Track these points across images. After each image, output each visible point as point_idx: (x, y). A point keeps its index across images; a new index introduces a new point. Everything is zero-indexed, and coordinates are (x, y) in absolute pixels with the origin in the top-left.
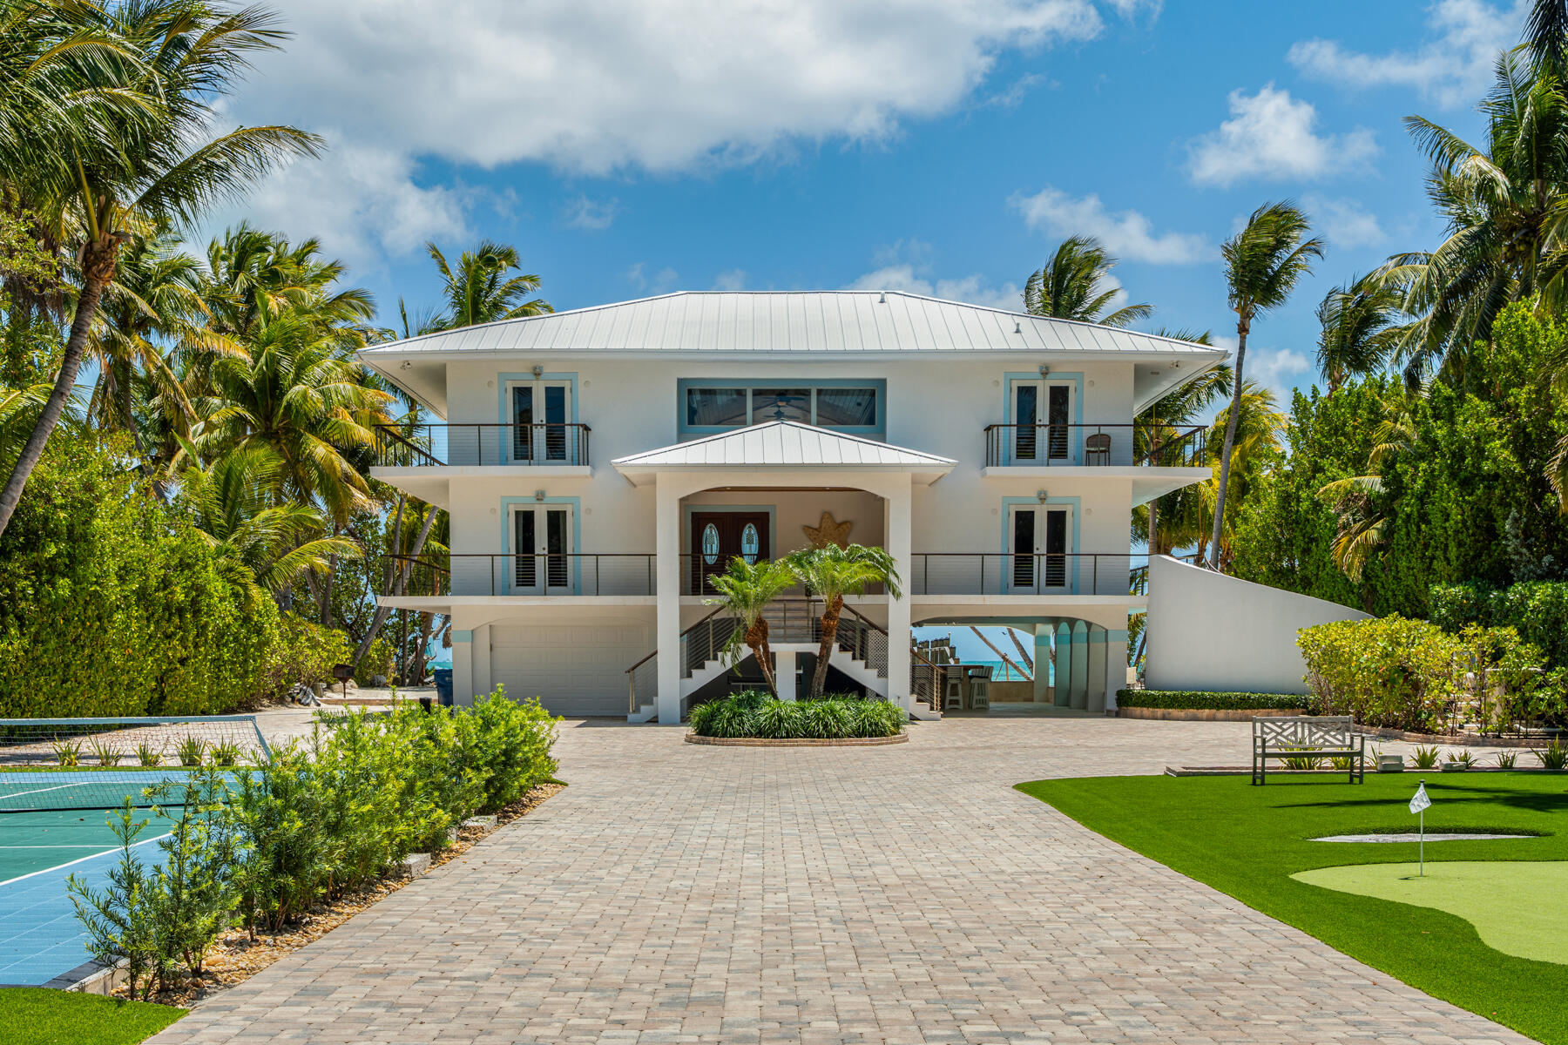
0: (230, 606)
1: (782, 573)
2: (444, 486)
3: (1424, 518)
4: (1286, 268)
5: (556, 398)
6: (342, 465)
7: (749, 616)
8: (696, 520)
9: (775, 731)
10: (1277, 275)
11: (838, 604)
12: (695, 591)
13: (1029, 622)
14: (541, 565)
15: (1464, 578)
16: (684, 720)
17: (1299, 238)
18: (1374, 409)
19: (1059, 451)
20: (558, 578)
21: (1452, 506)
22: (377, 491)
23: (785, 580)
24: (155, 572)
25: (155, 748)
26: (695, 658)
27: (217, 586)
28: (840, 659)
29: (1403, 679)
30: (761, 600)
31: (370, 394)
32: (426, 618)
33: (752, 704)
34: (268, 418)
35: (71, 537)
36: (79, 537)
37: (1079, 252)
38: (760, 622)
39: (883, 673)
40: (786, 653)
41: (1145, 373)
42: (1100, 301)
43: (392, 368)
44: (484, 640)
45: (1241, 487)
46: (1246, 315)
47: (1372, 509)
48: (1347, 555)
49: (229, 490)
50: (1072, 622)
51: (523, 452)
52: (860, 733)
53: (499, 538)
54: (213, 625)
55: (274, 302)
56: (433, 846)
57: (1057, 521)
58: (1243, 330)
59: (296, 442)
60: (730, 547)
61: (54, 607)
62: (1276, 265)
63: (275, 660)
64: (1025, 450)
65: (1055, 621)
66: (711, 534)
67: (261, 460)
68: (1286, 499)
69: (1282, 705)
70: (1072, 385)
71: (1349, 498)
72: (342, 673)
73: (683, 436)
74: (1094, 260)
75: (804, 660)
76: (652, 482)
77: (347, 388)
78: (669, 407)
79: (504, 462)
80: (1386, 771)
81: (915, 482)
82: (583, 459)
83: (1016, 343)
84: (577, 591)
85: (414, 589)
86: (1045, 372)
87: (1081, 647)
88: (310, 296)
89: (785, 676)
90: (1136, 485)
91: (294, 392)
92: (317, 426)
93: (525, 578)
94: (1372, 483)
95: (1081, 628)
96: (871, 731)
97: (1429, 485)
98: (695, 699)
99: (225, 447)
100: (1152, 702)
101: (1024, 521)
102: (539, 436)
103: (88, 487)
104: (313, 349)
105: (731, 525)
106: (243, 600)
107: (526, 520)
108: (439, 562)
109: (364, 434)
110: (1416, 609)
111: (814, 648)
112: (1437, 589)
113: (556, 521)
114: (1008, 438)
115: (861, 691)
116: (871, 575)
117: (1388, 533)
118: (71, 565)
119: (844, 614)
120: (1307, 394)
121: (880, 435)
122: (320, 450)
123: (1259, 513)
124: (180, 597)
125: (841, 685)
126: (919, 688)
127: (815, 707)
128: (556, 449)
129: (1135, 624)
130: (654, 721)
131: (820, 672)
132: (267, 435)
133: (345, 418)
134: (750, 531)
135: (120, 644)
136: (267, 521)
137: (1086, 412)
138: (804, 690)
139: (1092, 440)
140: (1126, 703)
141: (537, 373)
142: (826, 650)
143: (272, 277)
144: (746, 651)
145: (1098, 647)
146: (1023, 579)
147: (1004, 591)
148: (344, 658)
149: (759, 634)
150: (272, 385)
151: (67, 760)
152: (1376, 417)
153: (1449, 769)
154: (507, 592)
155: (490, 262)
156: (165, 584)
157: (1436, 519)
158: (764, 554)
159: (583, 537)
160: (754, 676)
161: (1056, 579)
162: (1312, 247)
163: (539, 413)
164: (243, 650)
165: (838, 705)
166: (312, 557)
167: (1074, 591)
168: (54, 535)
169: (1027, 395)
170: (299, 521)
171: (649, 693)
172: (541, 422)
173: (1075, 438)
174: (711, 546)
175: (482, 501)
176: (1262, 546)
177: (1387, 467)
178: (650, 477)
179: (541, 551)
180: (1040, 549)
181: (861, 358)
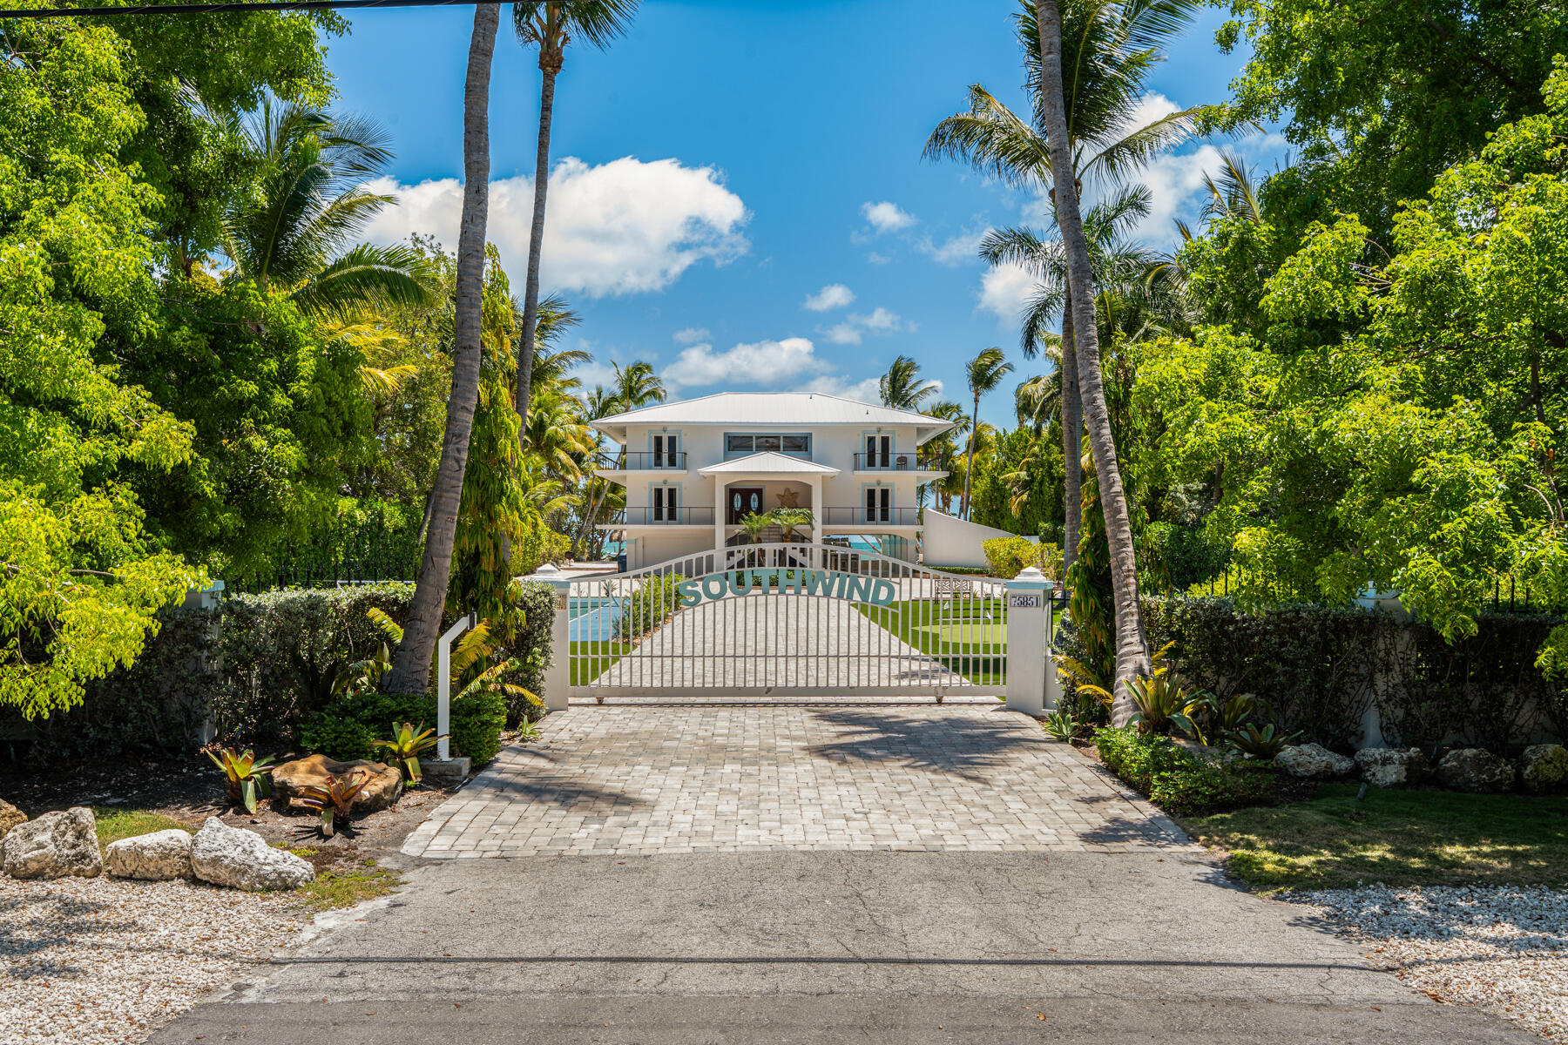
2: (625, 477)
3: (1041, 492)
4: (997, 373)
5: (672, 440)
6: (570, 461)
7: (754, 536)
8: (731, 492)
10: (992, 377)
11: (791, 530)
12: (731, 523)
13: (877, 536)
14: (665, 512)
15: (1051, 520)
17: (1002, 362)
18: (1027, 440)
19: (885, 463)
20: (672, 516)
22: (585, 473)
23: (768, 523)
30: (759, 530)
34: (540, 440)
37: (904, 364)
38: (759, 539)
40: (769, 550)
41: (921, 430)
43: (600, 427)
44: (640, 544)
45: (978, 473)
46: (978, 394)
47: (1026, 485)
48: (1014, 507)
50: (894, 536)
51: (658, 463)
53: (647, 500)
57: (885, 493)
58: (976, 401)
59: (550, 451)
60: (746, 505)
62: (991, 372)
63: (544, 550)
64: (871, 463)
65: (888, 535)
66: (737, 498)
68: (993, 480)
69: (977, 573)
70: (890, 436)
71: (1017, 481)
72: (570, 555)
73: (726, 459)
74: (911, 367)
77: (574, 427)
78: (721, 445)
79: (650, 468)
81: (824, 478)
82: (684, 467)
83: (866, 419)
84: (681, 523)
86: (879, 431)
87: (898, 546)
90: (919, 477)
91: (551, 430)
92: (560, 444)
93: (659, 516)
94: (1023, 474)
97: (1042, 478)
101: (871, 493)
102: (665, 457)
104: (559, 410)
105: (746, 493)
106: (534, 526)
107: (659, 492)
108: (618, 509)
109: (580, 447)
110: (1034, 533)
112: (1042, 524)
113: (672, 492)
114: (864, 459)
116: (803, 521)
117: (1030, 497)
119: (793, 532)
121: (810, 459)
122: (562, 455)
123: (983, 484)
128: (672, 463)
129: (919, 537)
132: (540, 448)
133: (572, 440)
134: (754, 496)
137: (896, 449)
139: (899, 460)
141: (665, 431)
145: (904, 546)
146: (871, 518)
147: (863, 522)
148: (569, 548)
150: (541, 427)
152: (1028, 445)
154: (650, 523)
155: (639, 369)
158: (759, 511)
159: (683, 500)
161: (885, 518)
162: (1010, 367)
163: (665, 448)
164: (533, 547)
166: (559, 503)
167: (892, 523)
169: (871, 440)
170: (553, 487)
172: (666, 449)
173: (892, 459)
174: (738, 504)
175: (639, 484)
176: (983, 500)
177: (1028, 470)
178: (713, 477)
179: (665, 505)
180: (878, 505)
181: (802, 425)
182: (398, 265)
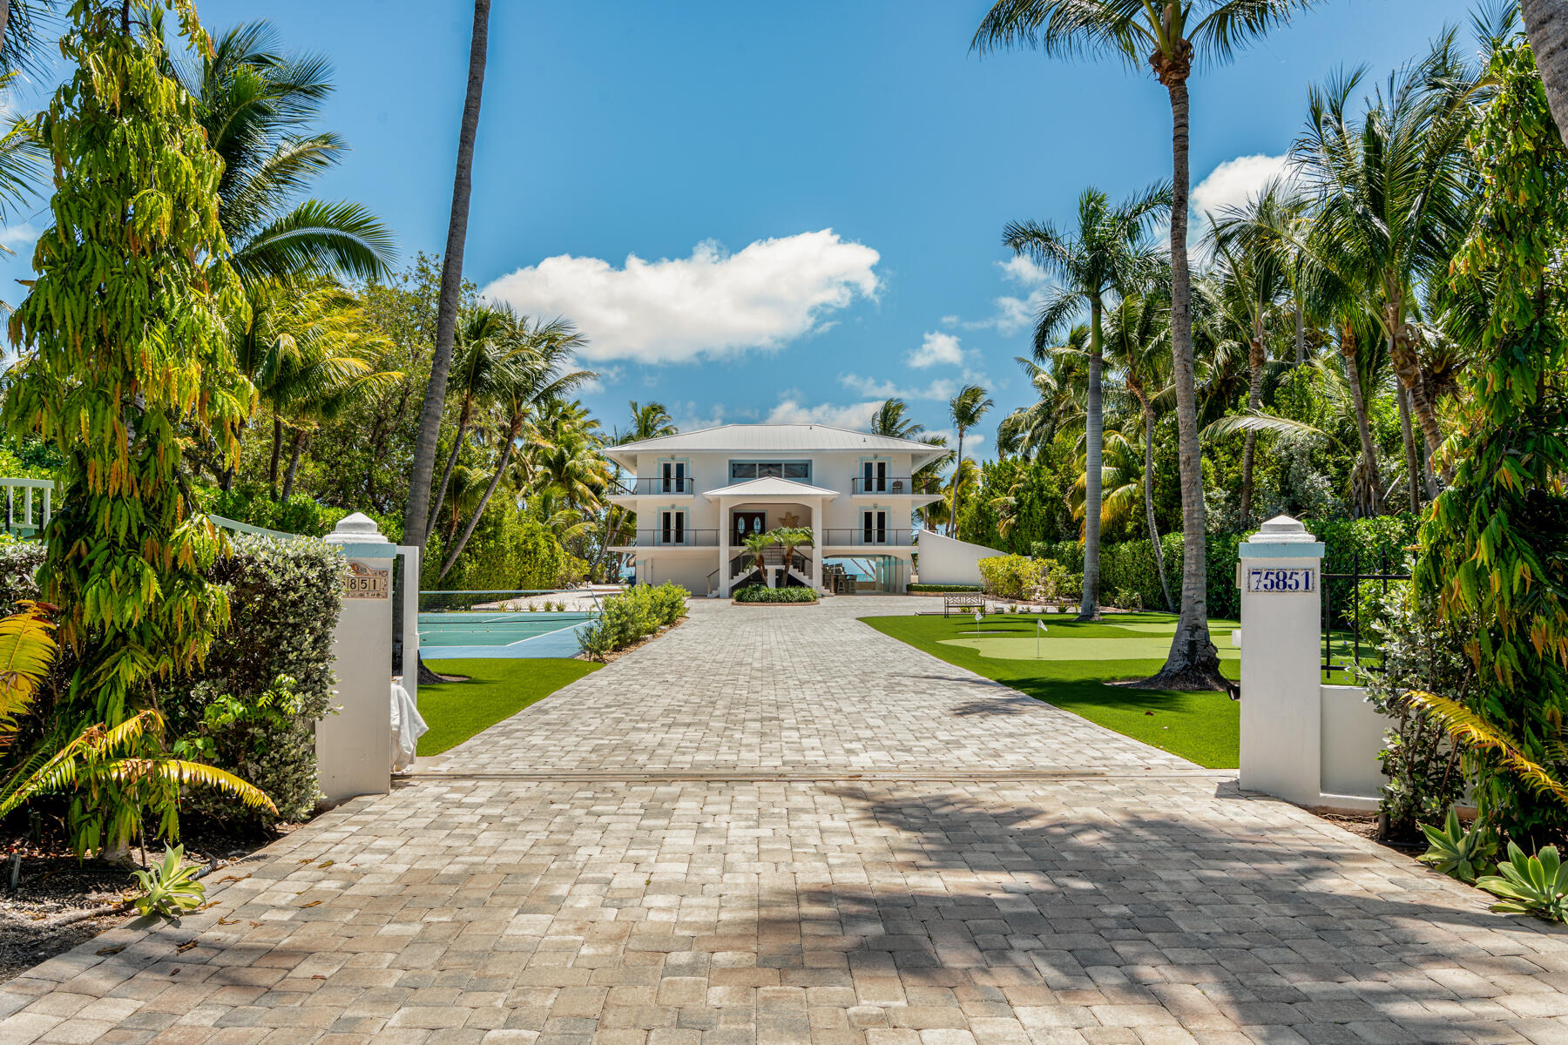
0: (546, 551)
1: (770, 538)
2: (635, 503)
3: (1031, 515)
4: (978, 411)
5: (680, 468)
6: (589, 492)
7: (757, 555)
8: (736, 516)
9: (766, 600)
10: (973, 416)
11: (792, 550)
12: (735, 544)
13: (873, 557)
14: (673, 534)
15: (1044, 539)
16: (731, 596)
17: (983, 399)
18: (1013, 469)
19: (881, 487)
20: (679, 539)
21: (1041, 510)
22: (604, 504)
23: (770, 541)
24: (522, 537)
25: (535, 605)
26: (735, 571)
27: (542, 542)
28: (793, 571)
29: (1016, 580)
30: (761, 548)
31: (601, 463)
32: (620, 555)
33: (758, 589)
34: (560, 473)
35: (495, 525)
36: (498, 524)
37: (893, 405)
38: (761, 557)
39: (811, 578)
40: (771, 569)
41: (916, 457)
42: (903, 424)
43: (612, 456)
44: (650, 564)
45: (962, 501)
46: (962, 430)
47: (1012, 510)
48: (1001, 529)
49: (546, 502)
50: (890, 557)
51: (667, 489)
52: (800, 601)
53: (656, 523)
54: (541, 557)
55: (566, 427)
56: (652, 632)
57: (881, 516)
58: (961, 436)
59: (570, 483)
60: (749, 527)
61: (487, 551)
63: (562, 573)
64: (868, 488)
65: (884, 556)
66: (741, 521)
67: (558, 491)
68: (979, 506)
69: (972, 590)
70: (886, 461)
71: (1004, 506)
72: (588, 578)
73: (731, 483)
74: (900, 407)
75: (779, 572)
76: (719, 501)
77: (592, 461)
78: (726, 471)
79: (659, 493)
80: (997, 613)
81: (823, 500)
82: (691, 492)
83: (864, 446)
84: (687, 545)
85: (615, 544)
86: (876, 458)
87: (893, 567)
88: (578, 422)
89: (771, 579)
90: (914, 502)
91: (569, 463)
92: (579, 477)
93: (667, 539)
94: (1012, 500)
95: (893, 559)
96: (804, 600)
97: (1032, 502)
98: (734, 588)
99: (543, 484)
100: (920, 589)
101: (868, 516)
102: (673, 483)
103: (503, 506)
104: (579, 446)
105: (749, 518)
106: (552, 549)
107: (667, 516)
108: (632, 533)
109: (598, 479)
110: (1026, 552)
111: (783, 567)
112: (1034, 544)
113: (679, 516)
114: (861, 483)
115: (802, 585)
116: (806, 539)
117: (1018, 520)
118: (495, 535)
119: (794, 553)
120: (988, 463)
121: (810, 483)
122: (580, 486)
123: (969, 511)
124: (530, 547)
125: (794, 582)
126: (826, 583)
127: (783, 590)
128: (680, 489)
129: (914, 556)
130: (718, 597)
131: (785, 576)
132: (560, 480)
133: (590, 473)
134: (757, 520)
135: (508, 566)
136: (559, 517)
137: (892, 474)
138: (779, 584)
139: (895, 484)
140: (911, 589)
141: (673, 458)
142: (787, 568)
143: (564, 417)
144: (755, 569)
145: (899, 567)
146: (868, 539)
147: (860, 544)
148: (587, 571)
149: (761, 562)
150: (561, 460)
151: (502, 609)
152: (1014, 473)
153: (1021, 613)
154: (659, 545)
155: (654, 409)
156: (525, 542)
157: (1034, 514)
158: (762, 531)
159: (690, 524)
160: (759, 579)
161: (881, 539)
162: (990, 403)
163: (673, 474)
164: (551, 568)
165: (792, 590)
166: (578, 529)
167: (889, 544)
168: (489, 524)
169: (868, 467)
170: (573, 515)
171: (716, 586)
172: (674, 477)
173: (888, 483)
174: (742, 526)
175: (649, 508)
176: (970, 526)
177: (1017, 493)
178: (718, 500)
179: (673, 529)
180: (874, 528)
181: (803, 452)
182: (350, 229)
